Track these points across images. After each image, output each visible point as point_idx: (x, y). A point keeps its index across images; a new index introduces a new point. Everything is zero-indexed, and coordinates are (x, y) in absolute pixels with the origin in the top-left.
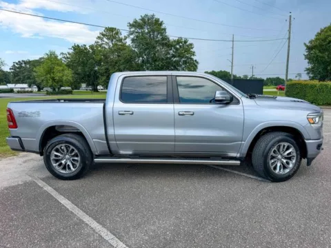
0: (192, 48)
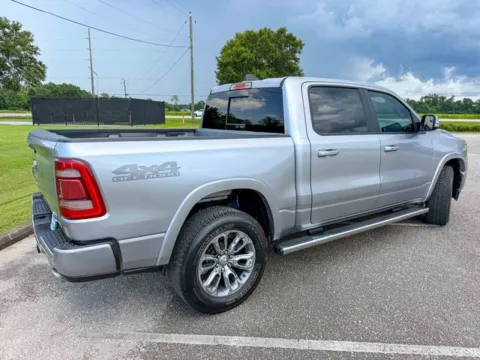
0: (32, 40)
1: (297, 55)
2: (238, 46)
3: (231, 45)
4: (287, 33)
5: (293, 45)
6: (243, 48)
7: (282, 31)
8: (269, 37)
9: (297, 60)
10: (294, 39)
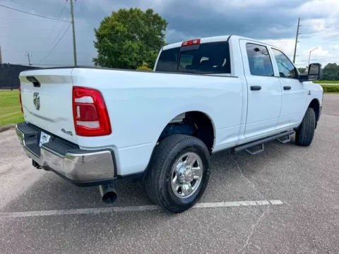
1: (163, 32)
2: (113, 21)
3: (107, 20)
4: (154, 13)
5: (159, 24)
6: (117, 22)
7: (150, 12)
8: (138, 14)
9: (162, 35)
10: (160, 18)
